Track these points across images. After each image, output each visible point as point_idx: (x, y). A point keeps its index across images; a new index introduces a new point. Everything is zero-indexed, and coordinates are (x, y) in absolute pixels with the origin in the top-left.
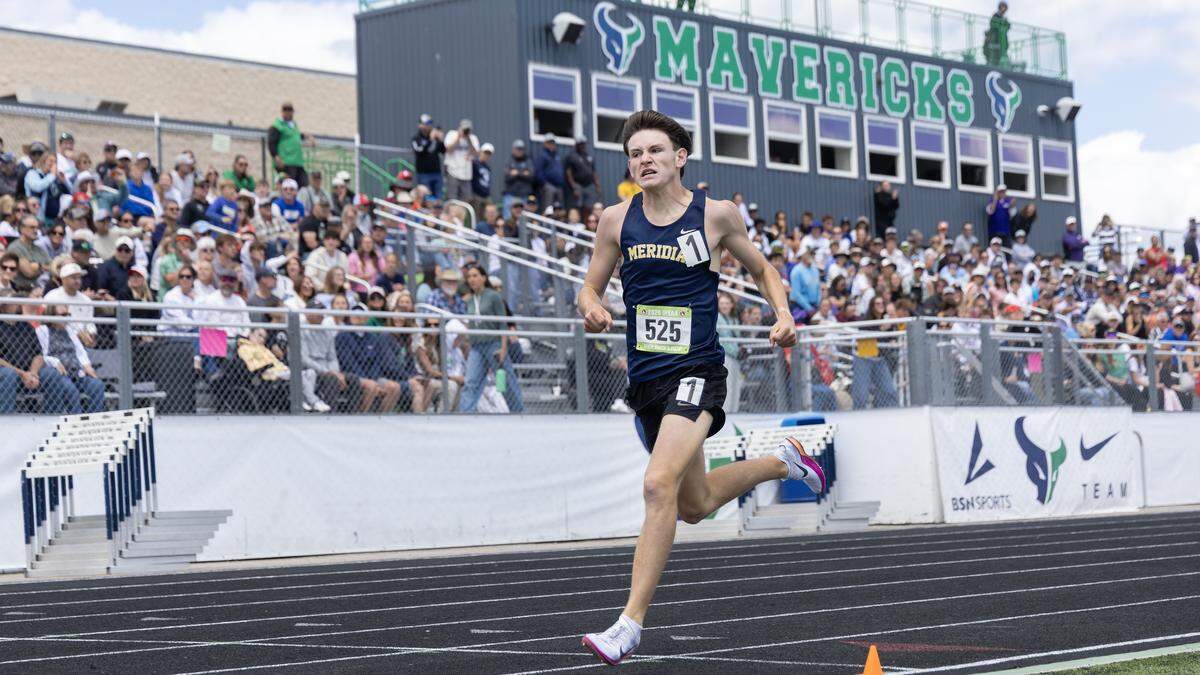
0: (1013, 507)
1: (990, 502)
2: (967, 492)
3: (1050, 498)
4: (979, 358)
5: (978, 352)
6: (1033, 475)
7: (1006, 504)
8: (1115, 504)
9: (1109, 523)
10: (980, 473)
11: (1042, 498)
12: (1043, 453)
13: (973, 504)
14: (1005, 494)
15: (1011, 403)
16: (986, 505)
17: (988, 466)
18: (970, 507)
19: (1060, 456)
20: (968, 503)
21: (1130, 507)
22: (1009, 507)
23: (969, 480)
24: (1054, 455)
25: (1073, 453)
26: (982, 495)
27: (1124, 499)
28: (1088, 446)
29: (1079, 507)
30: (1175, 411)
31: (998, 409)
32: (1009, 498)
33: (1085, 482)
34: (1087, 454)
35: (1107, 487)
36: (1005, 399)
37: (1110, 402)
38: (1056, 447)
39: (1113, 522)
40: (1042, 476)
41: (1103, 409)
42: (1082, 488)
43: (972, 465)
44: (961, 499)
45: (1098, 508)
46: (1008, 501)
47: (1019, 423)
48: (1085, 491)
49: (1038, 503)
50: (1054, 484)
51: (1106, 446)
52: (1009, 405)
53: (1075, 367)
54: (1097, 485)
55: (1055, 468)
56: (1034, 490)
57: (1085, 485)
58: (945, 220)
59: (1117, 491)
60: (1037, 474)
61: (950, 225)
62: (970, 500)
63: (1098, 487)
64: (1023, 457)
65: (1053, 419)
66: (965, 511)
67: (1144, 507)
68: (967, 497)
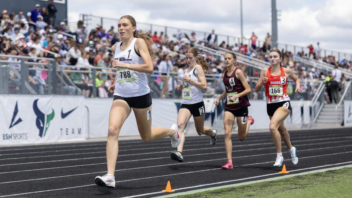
0: (28, 138)
1: (19, 136)
2: (9, 132)
3: (45, 135)
4: (20, 72)
5: (20, 70)
6: (38, 124)
7: (25, 137)
8: (76, 137)
9: (72, 146)
10: (16, 123)
11: (41, 135)
12: (43, 115)
13: (11, 137)
14: (25, 133)
15: (33, 93)
16: (17, 138)
17: (20, 120)
18: (10, 138)
19: (52, 116)
20: (9, 136)
21: (81, 139)
22: (26, 138)
23: (11, 126)
24: (48, 116)
25: (58, 115)
26: (15, 133)
27: (79, 135)
28: (64, 112)
29: (58, 139)
30: (105, 98)
31: (27, 95)
32: (27, 135)
33: (62, 128)
34: (64, 116)
35: (72, 130)
36: (30, 91)
37: (76, 93)
38: (50, 112)
39: (74, 146)
40: (42, 125)
41: (73, 96)
42: (60, 131)
43: (13, 120)
44: (7, 134)
45: (68, 139)
46: (26, 136)
47: (35, 102)
48: (61, 132)
49: (39, 137)
50: (47, 129)
51: (73, 113)
52: (32, 94)
53: (61, 78)
54: (67, 129)
55: (48, 121)
56: (38, 131)
57: (61, 129)
58: (5, 9)
59: (76, 131)
60: (40, 124)
61: (8, 11)
62: (10, 135)
63: (68, 130)
64: (35, 117)
65: (50, 100)
66: (8, 139)
67: (88, 138)
68: (9, 134)
